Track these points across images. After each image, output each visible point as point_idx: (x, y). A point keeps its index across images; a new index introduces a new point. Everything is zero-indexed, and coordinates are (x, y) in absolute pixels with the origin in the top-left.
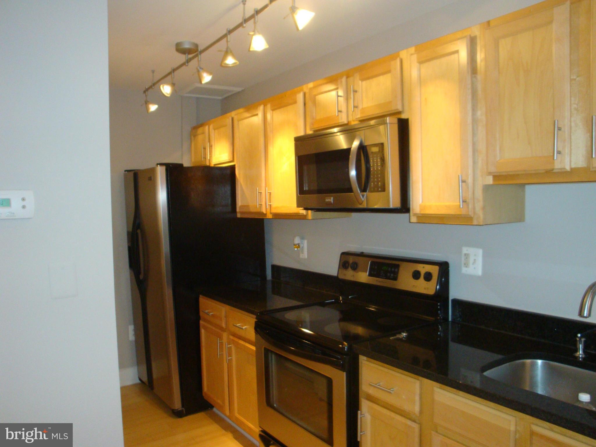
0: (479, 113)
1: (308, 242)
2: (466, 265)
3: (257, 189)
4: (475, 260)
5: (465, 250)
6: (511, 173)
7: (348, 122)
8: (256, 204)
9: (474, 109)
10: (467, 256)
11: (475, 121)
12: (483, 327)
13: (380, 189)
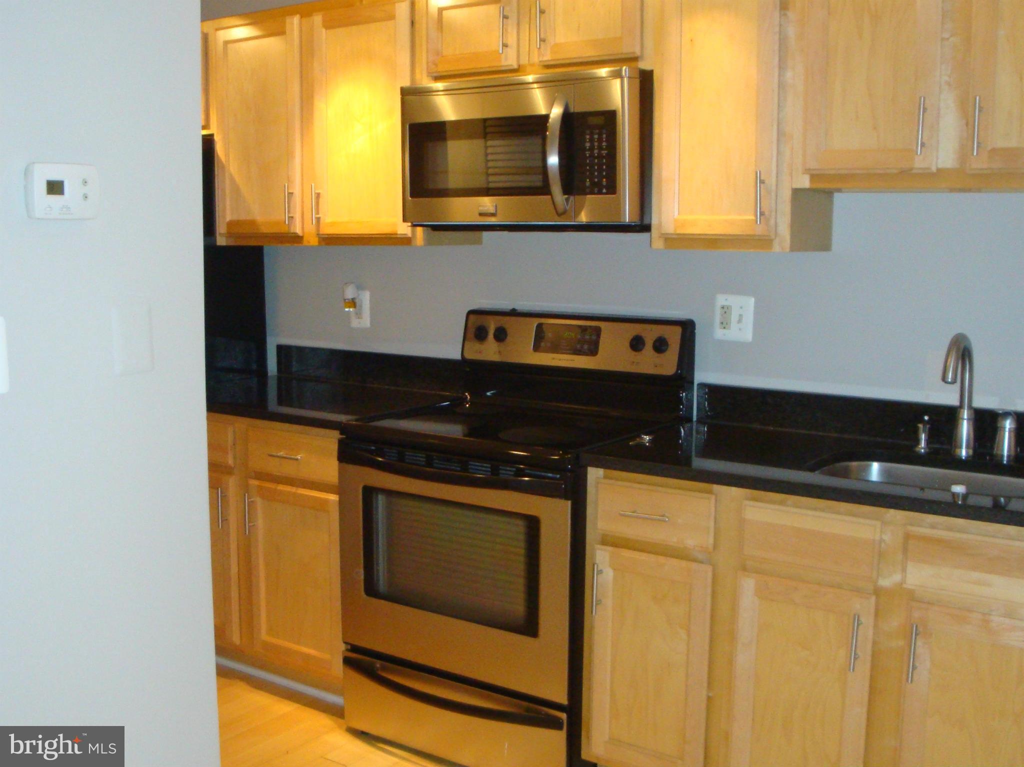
0: (789, 74)
1: (371, 296)
2: (725, 325)
3: (285, 185)
4: (741, 316)
5: (722, 300)
6: (843, 172)
7: (519, 66)
8: (284, 217)
9: (782, 66)
10: (726, 310)
11: (782, 86)
12: (756, 426)
13: (604, 191)
